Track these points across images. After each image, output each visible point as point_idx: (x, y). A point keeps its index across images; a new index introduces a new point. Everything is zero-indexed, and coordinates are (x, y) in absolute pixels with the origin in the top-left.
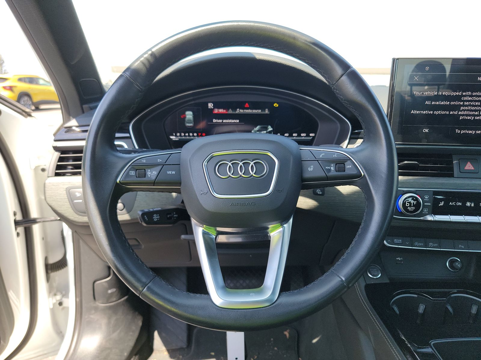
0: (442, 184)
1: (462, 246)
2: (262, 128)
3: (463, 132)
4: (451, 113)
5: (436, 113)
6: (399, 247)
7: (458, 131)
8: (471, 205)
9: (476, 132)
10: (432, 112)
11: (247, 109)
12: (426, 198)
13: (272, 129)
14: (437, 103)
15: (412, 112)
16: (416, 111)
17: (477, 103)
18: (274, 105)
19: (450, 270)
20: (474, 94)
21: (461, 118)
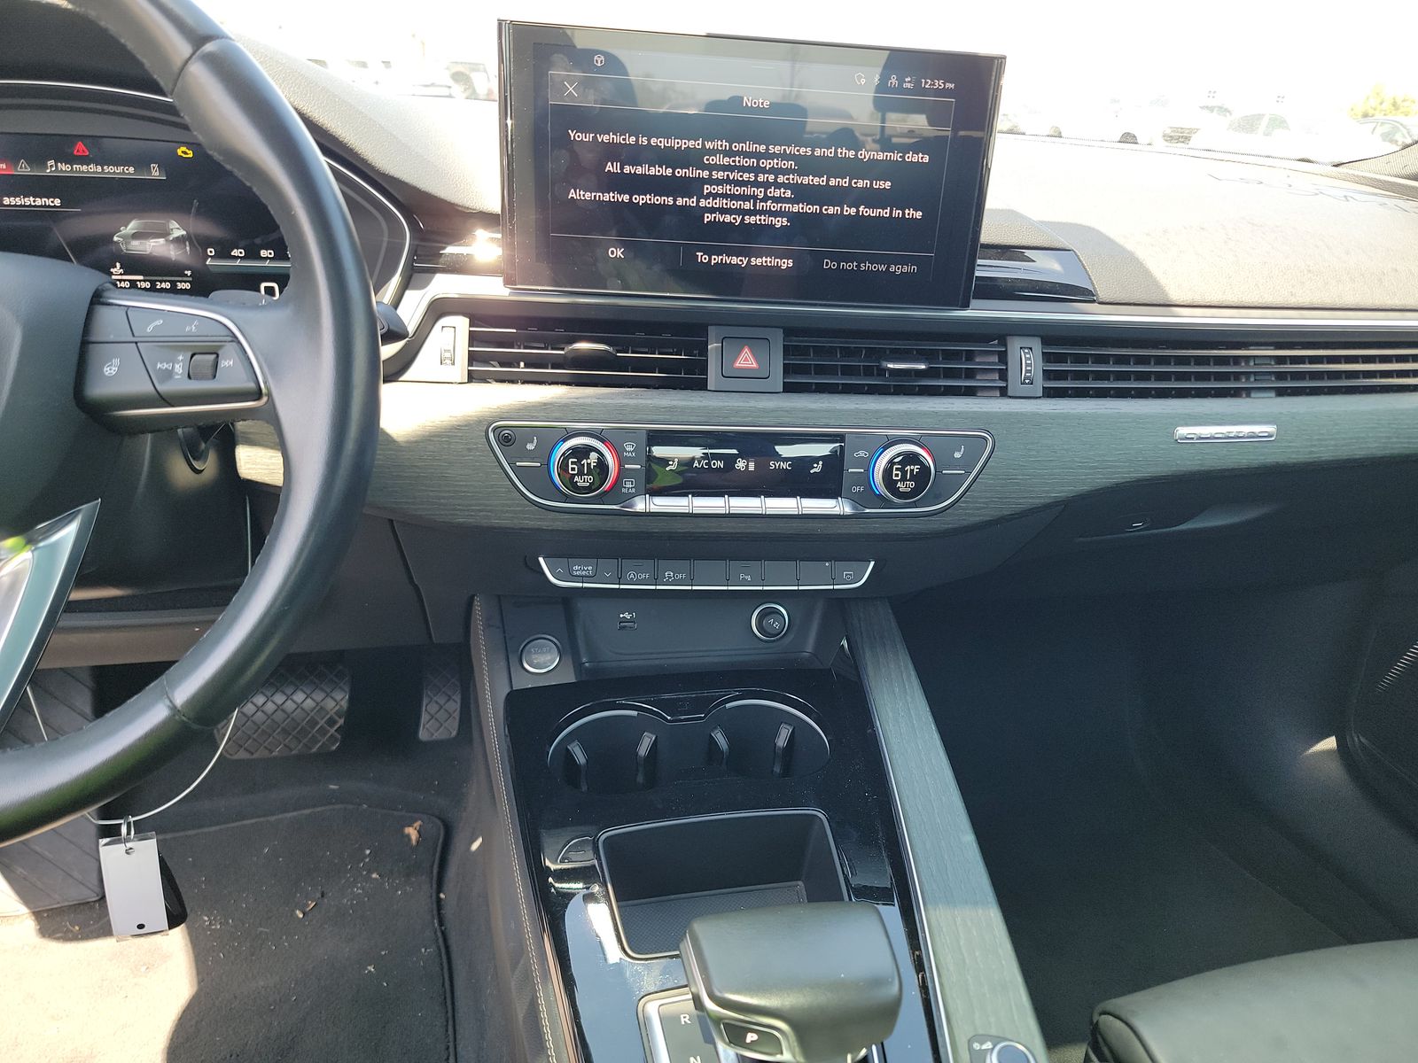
0: (671, 409)
1: (746, 577)
2: (146, 226)
3: (715, 259)
4: (680, 202)
5: (640, 199)
6: (586, 585)
7: (702, 257)
8: (747, 466)
9: (749, 261)
10: (626, 198)
11: (84, 160)
12: (629, 448)
13: (183, 233)
14: (639, 170)
15: (572, 194)
16: (582, 193)
17: (746, 176)
18: (179, 152)
19: (759, 638)
20: (737, 147)
21: (708, 218)
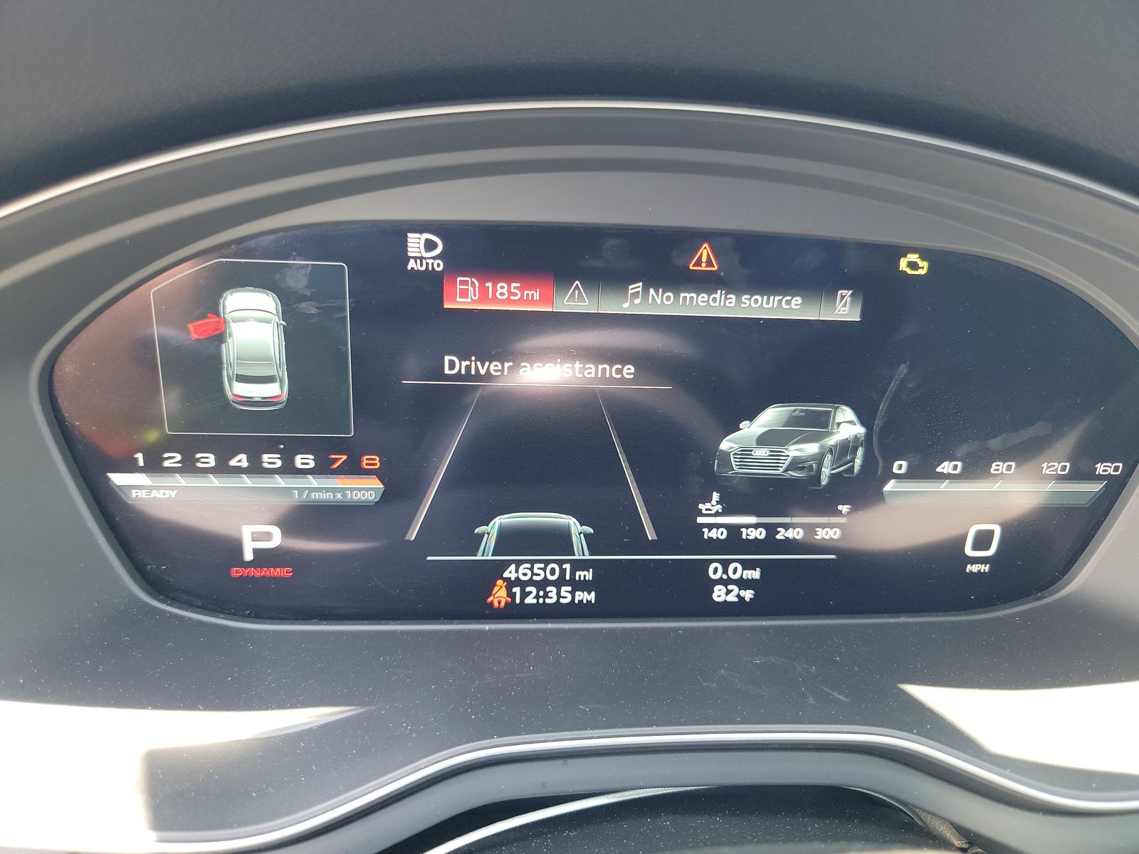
2: (793, 421)
11: (706, 282)
13: (860, 430)
18: (903, 265)
